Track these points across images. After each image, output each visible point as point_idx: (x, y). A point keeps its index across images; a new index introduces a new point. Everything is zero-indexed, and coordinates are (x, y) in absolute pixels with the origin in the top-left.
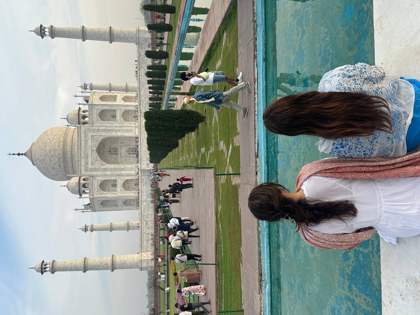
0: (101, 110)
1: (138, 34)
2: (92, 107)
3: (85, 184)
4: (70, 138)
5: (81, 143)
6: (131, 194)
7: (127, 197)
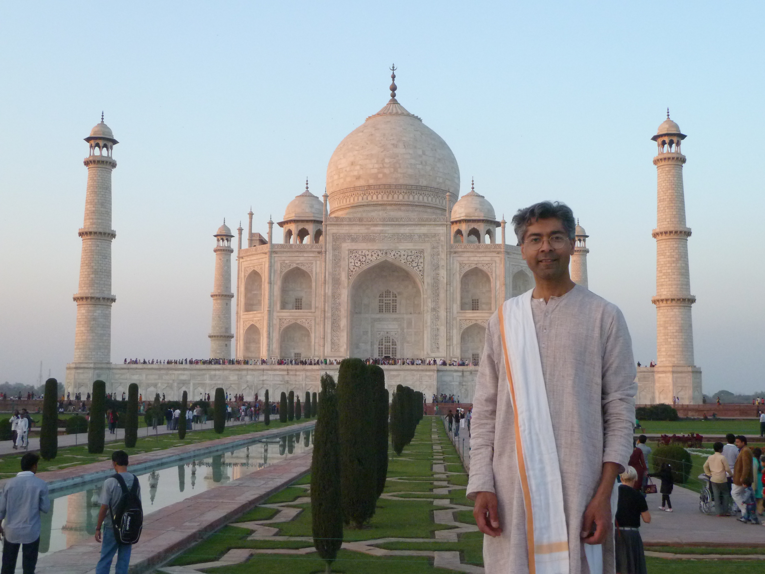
0: (489, 274)
2: (497, 253)
3: (309, 235)
4: (426, 200)
5: (404, 225)
7: (265, 334)
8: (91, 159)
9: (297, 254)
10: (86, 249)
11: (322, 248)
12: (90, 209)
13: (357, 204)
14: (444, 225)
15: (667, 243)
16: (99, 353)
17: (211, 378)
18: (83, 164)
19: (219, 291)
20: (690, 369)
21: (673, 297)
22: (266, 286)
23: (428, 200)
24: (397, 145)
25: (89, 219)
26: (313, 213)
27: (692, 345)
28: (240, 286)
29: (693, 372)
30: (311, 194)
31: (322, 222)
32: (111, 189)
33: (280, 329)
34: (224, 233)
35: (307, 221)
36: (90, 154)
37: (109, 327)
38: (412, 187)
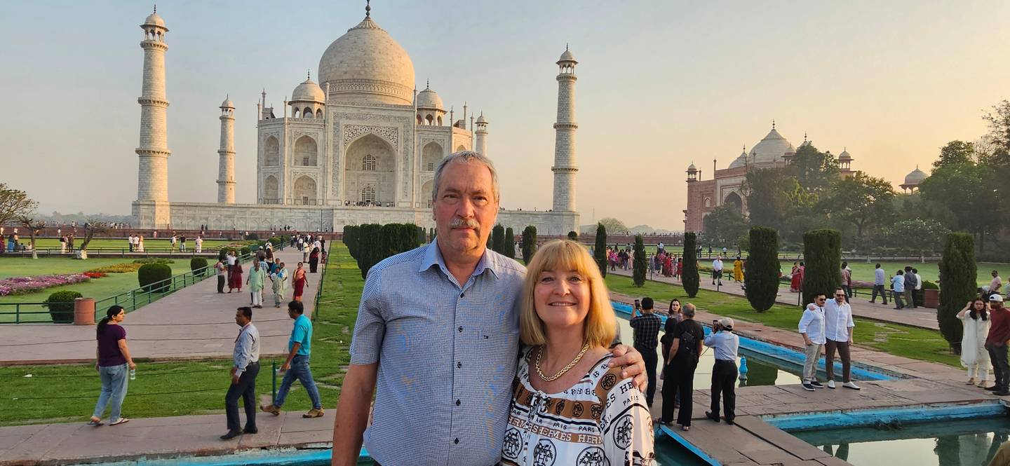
0: (442, 146)
1: (568, 213)
2: (447, 132)
3: (311, 112)
4: (393, 92)
5: (384, 109)
6: (287, 190)
7: (282, 183)
8: (148, 42)
9: (306, 126)
11: (324, 122)
14: (412, 111)
22: (282, 148)
25: (148, 90)
26: (315, 96)
33: (293, 180)
35: (311, 102)
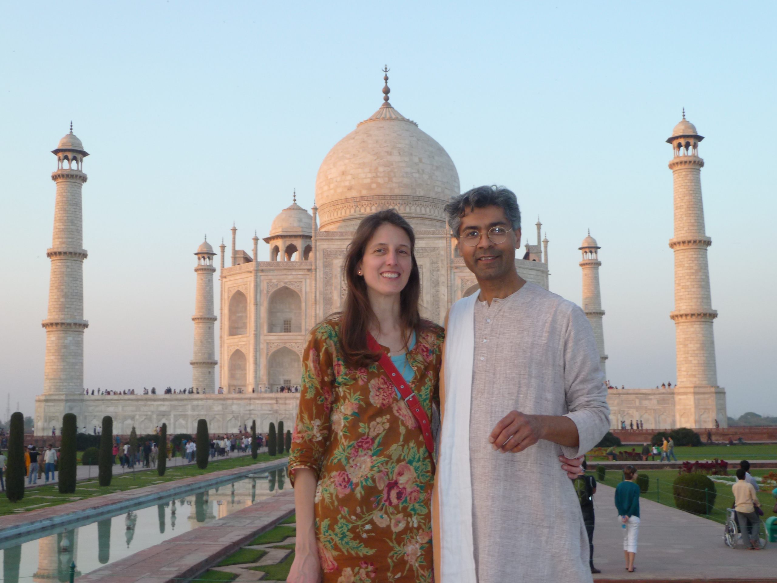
4: (424, 212)
6: (258, 370)
8: (59, 173)
9: (285, 272)
10: (55, 270)
11: (311, 265)
12: (59, 227)
13: (349, 217)
14: (444, 238)
15: (686, 254)
16: (71, 384)
17: (193, 409)
18: (51, 178)
19: (201, 314)
20: (713, 390)
21: (693, 312)
22: (251, 308)
23: (426, 211)
24: (391, 152)
25: (59, 238)
26: (302, 228)
27: (715, 364)
28: (223, 308)
29: (716, 393)
30: (299, 206)
31: (311, 237)
32: (81, 205)
33: (267, 355)
34: (205, 250)
35: (296, 236)
36: (58, 168)
37: (81, 355)
38: (408, 198)
